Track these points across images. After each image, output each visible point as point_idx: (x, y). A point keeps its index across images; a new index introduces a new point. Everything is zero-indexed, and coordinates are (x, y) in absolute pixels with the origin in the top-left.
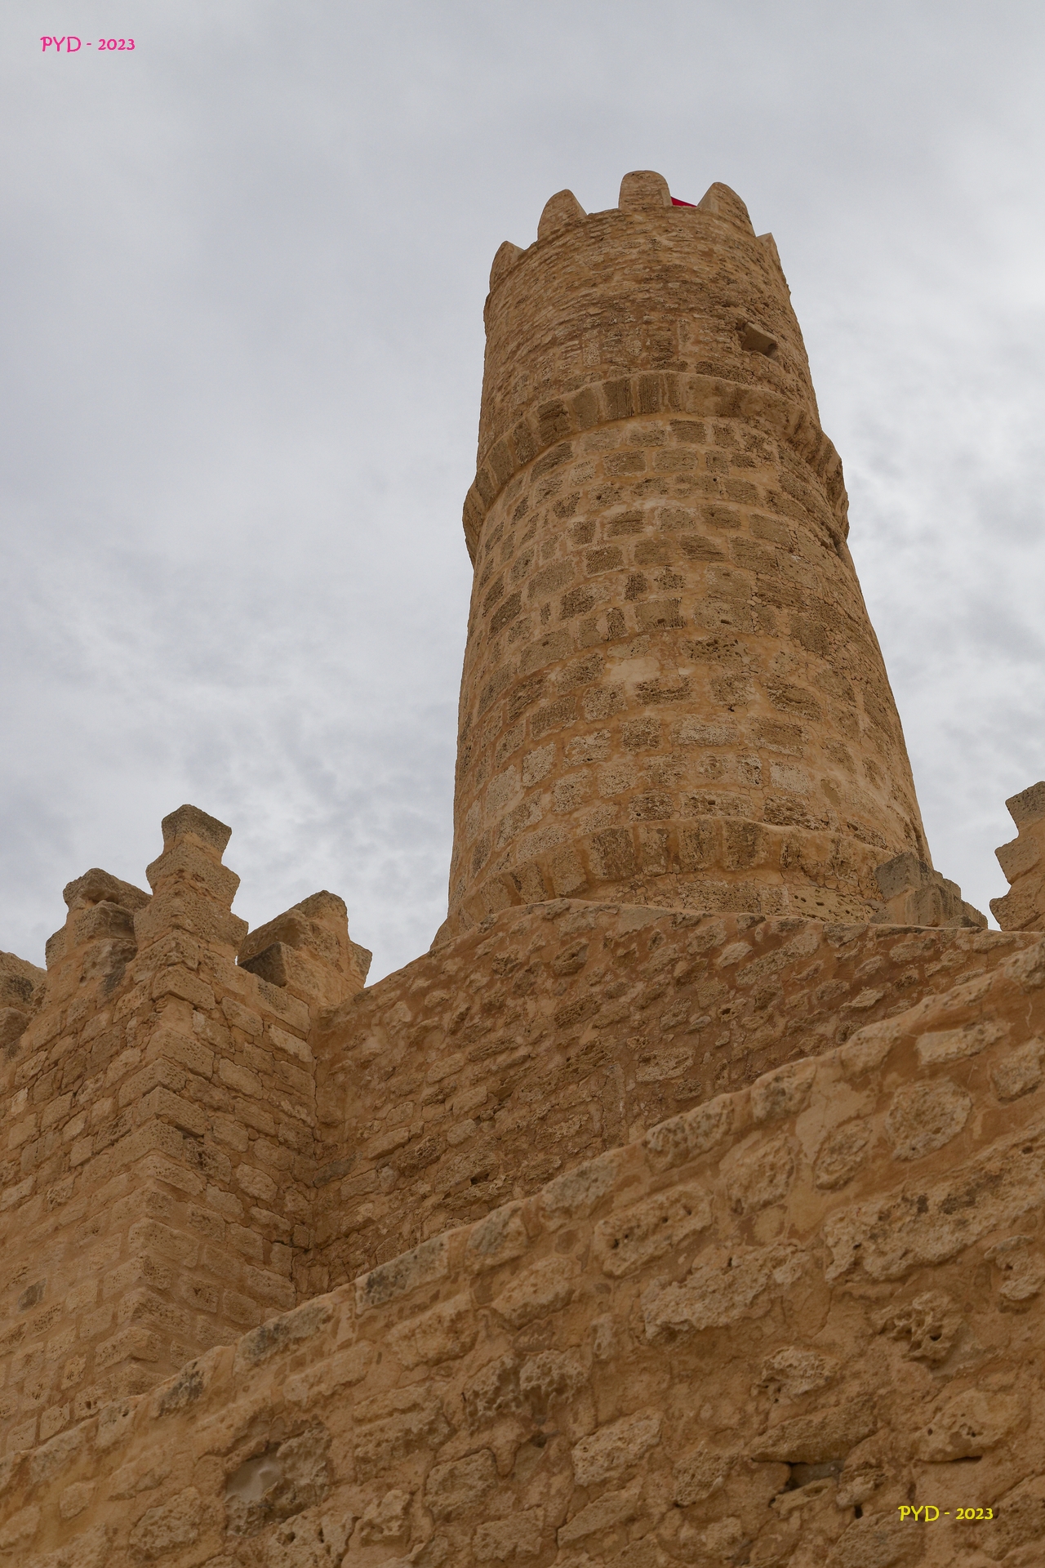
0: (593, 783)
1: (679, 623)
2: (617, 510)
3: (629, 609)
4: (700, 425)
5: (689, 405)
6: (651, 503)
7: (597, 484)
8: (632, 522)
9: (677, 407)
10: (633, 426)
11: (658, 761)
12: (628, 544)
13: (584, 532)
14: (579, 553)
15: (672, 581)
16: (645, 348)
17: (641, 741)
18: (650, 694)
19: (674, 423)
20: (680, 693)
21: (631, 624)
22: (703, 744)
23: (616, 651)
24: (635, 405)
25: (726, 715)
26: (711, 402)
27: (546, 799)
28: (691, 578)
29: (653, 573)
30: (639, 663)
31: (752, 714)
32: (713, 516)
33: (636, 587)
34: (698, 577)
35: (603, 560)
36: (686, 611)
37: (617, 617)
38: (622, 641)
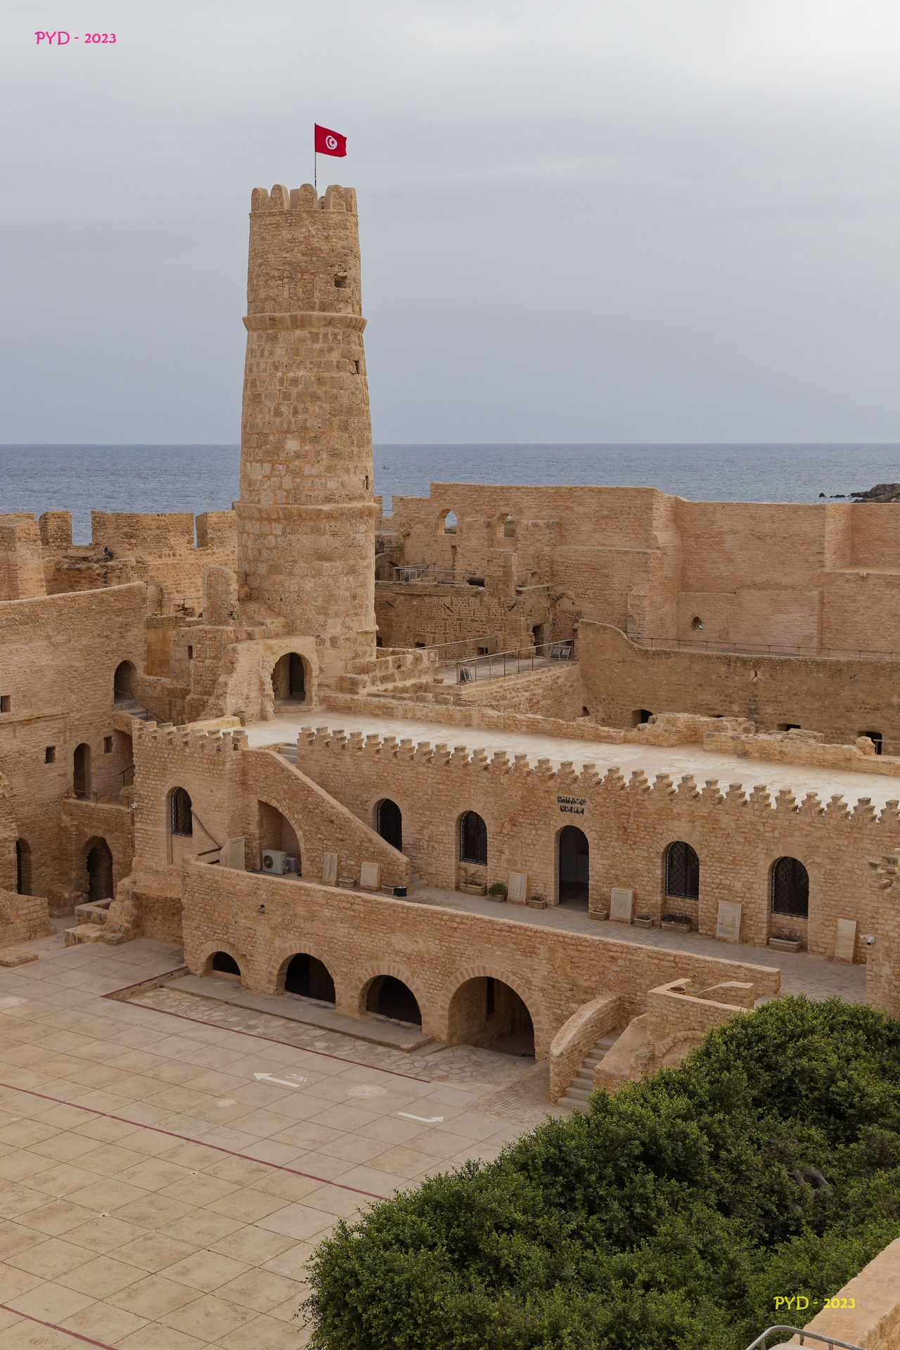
0: (281, 483)
1: (306, 428)
2: (291, 375)
3: (293, 420)
4: (317, 334)
5: (316, 325)
6: (301, 373)
7: (285, 360)
8: (295, 381)
9: (312, 326)
10: (298, 332)
11: (298, 480)
12: (294, 391)
13: (281, 381)
14: (279, 391)
15: (306, 410)
16: (304, 292)
17: (296, 473)
18: (298, 456)
19: (310, 333)
20: (305, 456)
21: (293, 427)
22: (310, 476)
23: (289, 436)
24: (299, 325)
25: (317, 465)
26: (323, 322)
27: (268, 482)
28: (311, 409)
29: (301, 406)
30: (295, 442)
31: (324, 463)
32: (320, 381)
33: (295, 412)
34: (315, 408)
35: (287, 397)
36: (309, 425)
37: (289, 423)
38: (290, 433)
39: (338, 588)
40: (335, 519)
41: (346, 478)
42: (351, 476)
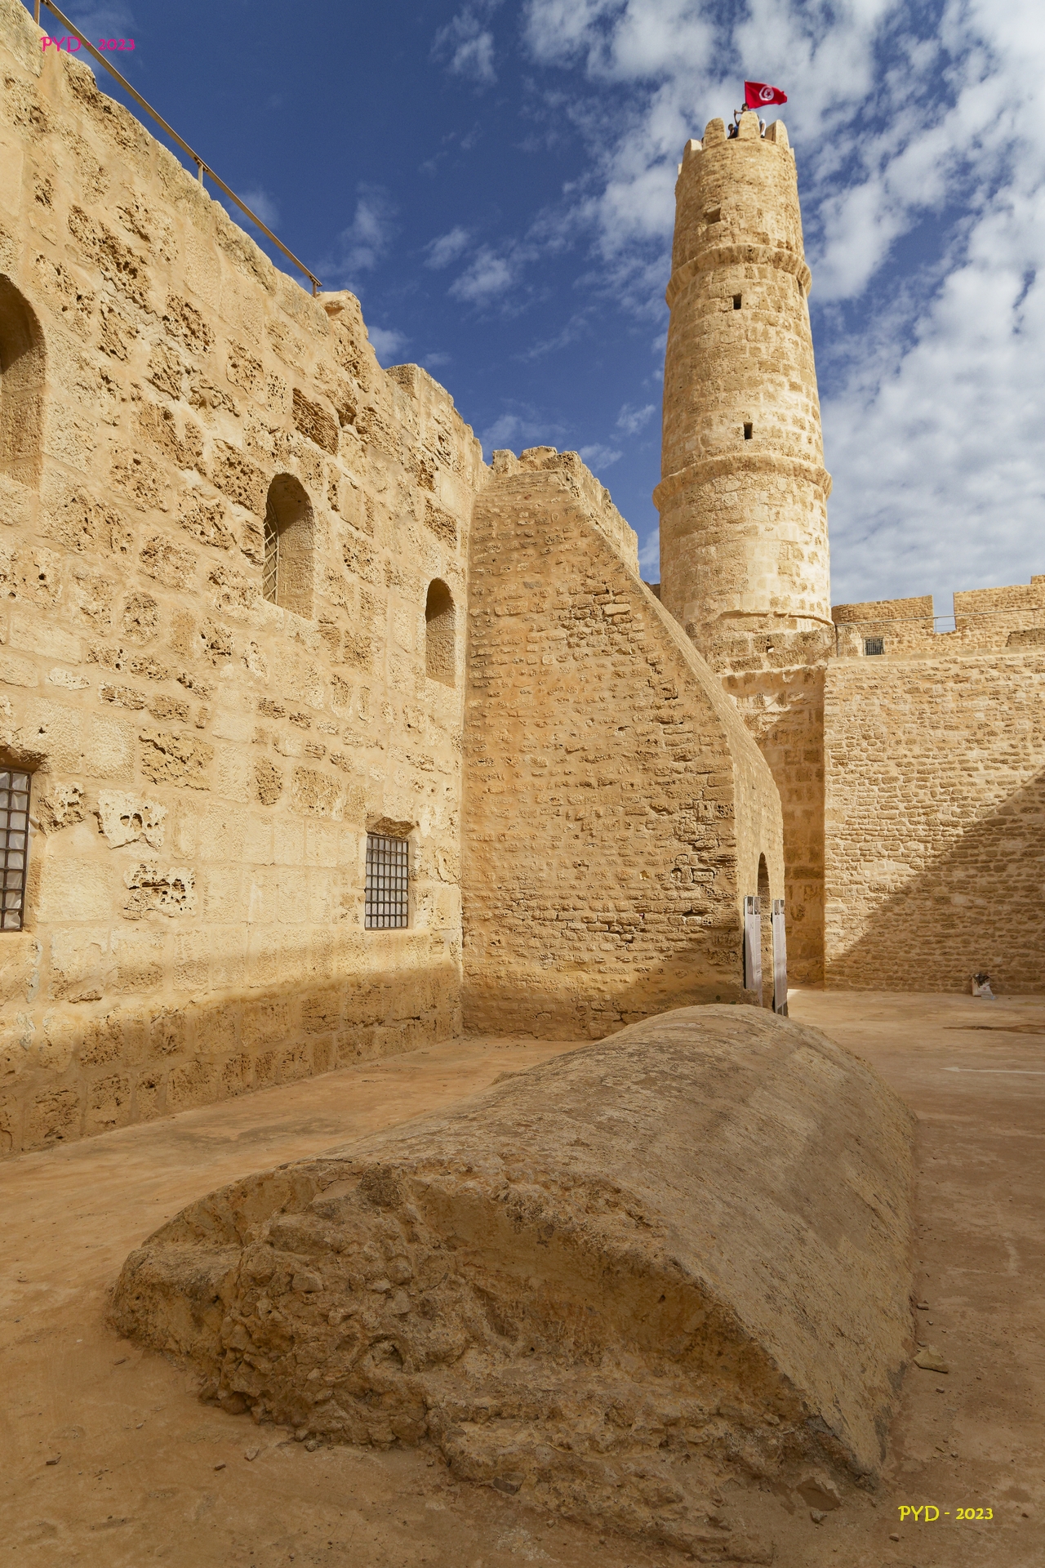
39: (696, 563)
40: (692, 483)
41: (707, 432)
42: (714, 427)
